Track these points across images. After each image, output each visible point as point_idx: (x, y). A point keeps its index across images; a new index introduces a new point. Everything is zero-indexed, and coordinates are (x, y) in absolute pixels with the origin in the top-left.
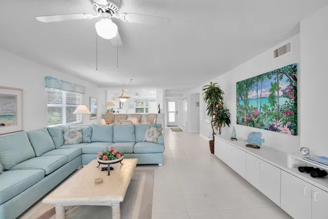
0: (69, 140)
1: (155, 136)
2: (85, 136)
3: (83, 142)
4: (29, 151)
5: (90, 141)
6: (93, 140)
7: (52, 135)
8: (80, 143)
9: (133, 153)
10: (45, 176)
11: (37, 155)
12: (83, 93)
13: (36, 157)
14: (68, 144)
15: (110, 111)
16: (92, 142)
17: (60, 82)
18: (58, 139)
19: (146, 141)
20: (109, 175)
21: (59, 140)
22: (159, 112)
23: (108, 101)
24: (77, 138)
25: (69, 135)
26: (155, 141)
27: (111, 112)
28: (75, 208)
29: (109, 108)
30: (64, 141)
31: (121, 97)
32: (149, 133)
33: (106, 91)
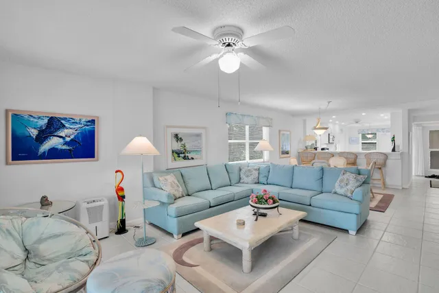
0: (244, 179)
1: (349, 187)
2: (261, 176)
3: (258, 183)
4: (206, 184)
5: (266, 183)
6: (269, 181)
7: (230, 171)
8: (256, 183)
9: (310, 205)
10: (210, 207)
11: (213, 187)
12: (269, 126)
13: (212, 189)
14: (243, 183)
15: (309, 148)
16: (267, 184)
17: (241, 117)
18: (234, 176)
19: (335, 193)
20: (256, 220)
21: (235, 178)
22: (394, 150)
23: (308, 134)
24: (252, 177)
25: (245, 173)
26: (349, 195)
27: (311, 148)
28: (220, 241)
29: (309, 143)
30: (240, 178)
31: (315, 128)
32: (341, 181)
33: (305, 121)
